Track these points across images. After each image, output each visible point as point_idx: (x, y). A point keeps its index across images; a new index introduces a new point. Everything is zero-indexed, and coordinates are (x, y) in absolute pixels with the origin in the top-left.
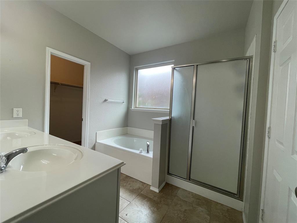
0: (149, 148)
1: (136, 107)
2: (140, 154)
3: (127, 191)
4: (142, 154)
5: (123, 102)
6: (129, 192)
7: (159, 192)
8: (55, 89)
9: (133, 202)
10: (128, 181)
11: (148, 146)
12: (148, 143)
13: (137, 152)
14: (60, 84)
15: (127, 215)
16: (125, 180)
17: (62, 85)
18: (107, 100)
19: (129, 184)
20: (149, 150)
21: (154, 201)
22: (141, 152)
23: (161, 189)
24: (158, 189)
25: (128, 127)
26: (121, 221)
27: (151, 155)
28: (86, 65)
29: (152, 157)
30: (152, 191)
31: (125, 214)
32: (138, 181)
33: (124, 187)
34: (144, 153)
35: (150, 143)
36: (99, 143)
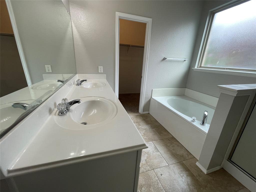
0: (205, 120)
1: (200, 67)
2: (191, 123)
3: (168, 152)
4: (194, 123)
5: (185, 61)
6: (171, 155)
7: (207, 174)
8: (128, 51)
9: (172, 166)
10: (173, 143)
11: (205, 117)
12: (206, 113)
13: (189, 119)
14: (131, 46)
15: (161, 175)
16: (170, 140)
17: (133, 46)
18: (165, 59)
19: (173, 146)
20: (205, 122)
21: (197, 180)
22: (194, 121)
23: (210, 172)
24: (206, 170)
25: (186, 88)
26: (155, 177)
27: (206, 128)
28: (148, 22)
29: (207, 133)
30: (197, 166)
31: (160, 174)
32: (184, 148)
33: (167, 147)
34: (197, 124)
35: (209, 113)
36: (154, 99)
